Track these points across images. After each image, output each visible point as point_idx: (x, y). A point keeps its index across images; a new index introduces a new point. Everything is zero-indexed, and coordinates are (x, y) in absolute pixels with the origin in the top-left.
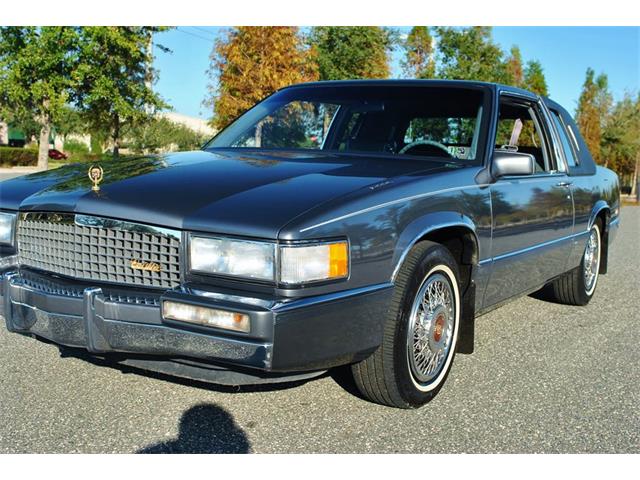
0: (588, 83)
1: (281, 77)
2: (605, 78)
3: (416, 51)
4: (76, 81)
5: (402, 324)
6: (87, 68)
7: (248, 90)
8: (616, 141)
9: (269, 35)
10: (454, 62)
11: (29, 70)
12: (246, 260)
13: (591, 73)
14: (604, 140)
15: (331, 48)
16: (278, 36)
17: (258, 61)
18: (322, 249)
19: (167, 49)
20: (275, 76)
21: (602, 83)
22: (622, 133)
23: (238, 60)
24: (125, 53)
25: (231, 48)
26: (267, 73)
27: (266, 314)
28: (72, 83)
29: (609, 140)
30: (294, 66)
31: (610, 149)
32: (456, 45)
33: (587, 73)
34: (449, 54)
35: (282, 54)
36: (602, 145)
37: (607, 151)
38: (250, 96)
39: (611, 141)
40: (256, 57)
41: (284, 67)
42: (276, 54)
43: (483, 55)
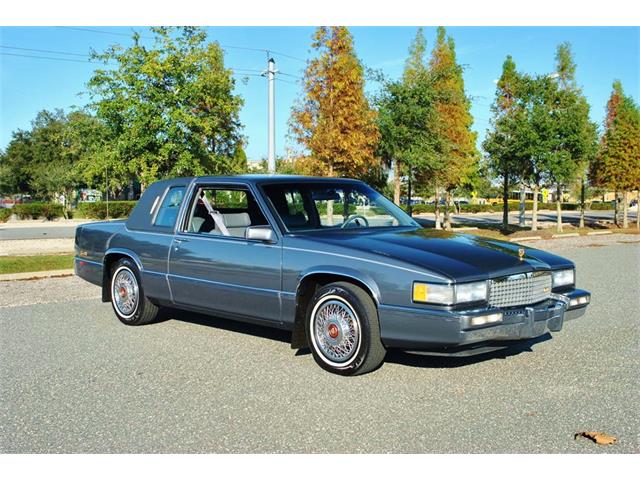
1: (345, 139)
3: (506, 96)
4: (163, 156)
9: (335, 103)
16: (344, 104)
26: (334, 135)
32: (530, 91)
35: (345, 119)
42: (341, 119)
43: (558, 99)
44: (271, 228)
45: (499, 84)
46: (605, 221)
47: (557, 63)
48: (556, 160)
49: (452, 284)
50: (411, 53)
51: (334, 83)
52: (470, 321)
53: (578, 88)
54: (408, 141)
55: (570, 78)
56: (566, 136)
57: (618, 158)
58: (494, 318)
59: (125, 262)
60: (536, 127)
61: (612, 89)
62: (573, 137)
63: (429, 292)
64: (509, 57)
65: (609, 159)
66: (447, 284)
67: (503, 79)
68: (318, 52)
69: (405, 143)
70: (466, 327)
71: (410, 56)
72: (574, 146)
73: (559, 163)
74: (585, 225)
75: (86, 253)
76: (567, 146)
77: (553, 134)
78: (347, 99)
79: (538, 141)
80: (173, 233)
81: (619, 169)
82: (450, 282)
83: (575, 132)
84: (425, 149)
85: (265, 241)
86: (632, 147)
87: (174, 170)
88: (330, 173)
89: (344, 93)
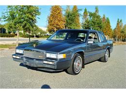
0: (118, 21)
5: (73, 64)
6: (25, 22)
7: (53, 24)
8: (124, 32)
9: (57, 15)
11: (15, 23)
12: (53, 56)
13: (118, 19)
15: (68, 17)
16: (59, 15)
18: (63, 55)
19: (39, 18)
20: (58, 22)
21: (121, 21)
23: (52, 19)
24: (32, 19)
25: (50, 17)
27: (56, 62)
28: (23, 25)
30: (62, 20)
34: (91, 17)
36: (121, 33)
38: (54, 26)
40: (55, 19)
41: (60, 21)
42: (58, 18)
54: (71, 24)
55: (98, 13)
56: (99, 24)
57: (105, 29)
60: (93, 22)
64: (86, 8)
76: (99, 26)
77: (97, 24)
79: (94, 25)
81: (106, 31)
83: (101, 24)
87: (26, 27)
88: (55, 30)
89: (59, 13)
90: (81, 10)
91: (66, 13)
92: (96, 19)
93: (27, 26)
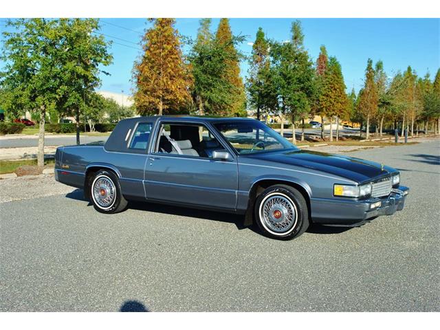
0: (369, 68)
1: (172, 83)
2: (382, 63)
3: (258, 54)
4: (59, 95)
6: (65, 88)
7: (154, 90)
8: (388, 104)
9: (165, 59)
10: (279, 62)
11: (34, 91)
13: (370, 62)
14: (380, 104)
15: (202, 63)
16: (170, 59)
17: (159, 74)
19: (108, 74)
20: (169, 83)
21: (379, 66)
22: (392, 99)
23: (147, 74)
25: (144, 67)
26: (165, 81)
28: (57, 97)
29: (384, 103)
30: (180, 76)
31: (384, 109)
32: (280, 53)
33: (368, 62)
34: (276, 58)
35: (172, 70)
36: (379, 106)
37: (383, 110)
38: (155, 94)
39: (385, 104)
40: (158, 72)
41: (174, 77)
42: (170, 70)
43: (296, 58)
44: (227, 151)
45: (253, 46)
46: (314, 137)
47: (292, 34)
48: (297, 98)
49: (359, 185)
50: (201, 24)
51: (165, 46)
52: (370, 206)
53: (305, 50)
54: (210, 85)
55: (300, 44)
56: (303, 83)
57: (327, 96)
58: (378, 204)
59: (104, 172)
60: (285, 76)
61: (320, 51)
62: (307, 84)
63: (344, 190)
64: (260, 29)
65: (322, 97)
66: (355, 185)
67: (256, 43)
68: (152, 24)
69: (209, 86)
70: (367, 210)
71: (201, 26)
72: (307, 89)
73: (299, 100)
74: (305, 139)
75: (67, 166)
76: (302, 89)
77: (295, 81)
78: (173, 56)
79: (286, 86)
80: (147, 154)
81: (328, 104)
82: (357, 184)
83: (308, 80)
84: (221, 91)
85: (224, 160)
86: (336, 90)
87: (67, 104)
88: (161, 107)
89: (171, 52)
90: (241, 39)
91: (195, 48)
92: (292, 65)
93: (71, 100)
